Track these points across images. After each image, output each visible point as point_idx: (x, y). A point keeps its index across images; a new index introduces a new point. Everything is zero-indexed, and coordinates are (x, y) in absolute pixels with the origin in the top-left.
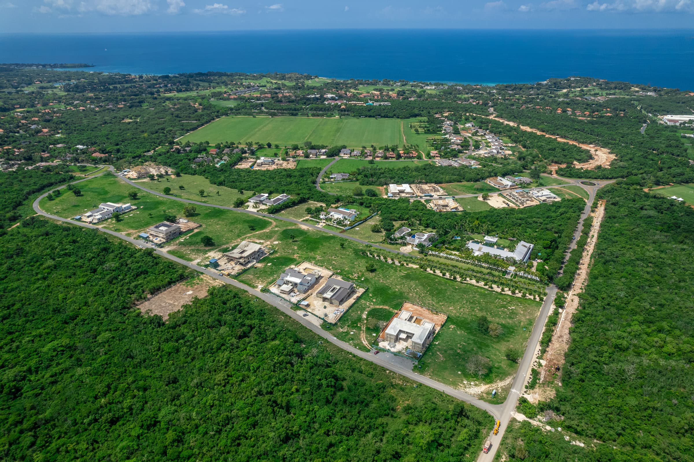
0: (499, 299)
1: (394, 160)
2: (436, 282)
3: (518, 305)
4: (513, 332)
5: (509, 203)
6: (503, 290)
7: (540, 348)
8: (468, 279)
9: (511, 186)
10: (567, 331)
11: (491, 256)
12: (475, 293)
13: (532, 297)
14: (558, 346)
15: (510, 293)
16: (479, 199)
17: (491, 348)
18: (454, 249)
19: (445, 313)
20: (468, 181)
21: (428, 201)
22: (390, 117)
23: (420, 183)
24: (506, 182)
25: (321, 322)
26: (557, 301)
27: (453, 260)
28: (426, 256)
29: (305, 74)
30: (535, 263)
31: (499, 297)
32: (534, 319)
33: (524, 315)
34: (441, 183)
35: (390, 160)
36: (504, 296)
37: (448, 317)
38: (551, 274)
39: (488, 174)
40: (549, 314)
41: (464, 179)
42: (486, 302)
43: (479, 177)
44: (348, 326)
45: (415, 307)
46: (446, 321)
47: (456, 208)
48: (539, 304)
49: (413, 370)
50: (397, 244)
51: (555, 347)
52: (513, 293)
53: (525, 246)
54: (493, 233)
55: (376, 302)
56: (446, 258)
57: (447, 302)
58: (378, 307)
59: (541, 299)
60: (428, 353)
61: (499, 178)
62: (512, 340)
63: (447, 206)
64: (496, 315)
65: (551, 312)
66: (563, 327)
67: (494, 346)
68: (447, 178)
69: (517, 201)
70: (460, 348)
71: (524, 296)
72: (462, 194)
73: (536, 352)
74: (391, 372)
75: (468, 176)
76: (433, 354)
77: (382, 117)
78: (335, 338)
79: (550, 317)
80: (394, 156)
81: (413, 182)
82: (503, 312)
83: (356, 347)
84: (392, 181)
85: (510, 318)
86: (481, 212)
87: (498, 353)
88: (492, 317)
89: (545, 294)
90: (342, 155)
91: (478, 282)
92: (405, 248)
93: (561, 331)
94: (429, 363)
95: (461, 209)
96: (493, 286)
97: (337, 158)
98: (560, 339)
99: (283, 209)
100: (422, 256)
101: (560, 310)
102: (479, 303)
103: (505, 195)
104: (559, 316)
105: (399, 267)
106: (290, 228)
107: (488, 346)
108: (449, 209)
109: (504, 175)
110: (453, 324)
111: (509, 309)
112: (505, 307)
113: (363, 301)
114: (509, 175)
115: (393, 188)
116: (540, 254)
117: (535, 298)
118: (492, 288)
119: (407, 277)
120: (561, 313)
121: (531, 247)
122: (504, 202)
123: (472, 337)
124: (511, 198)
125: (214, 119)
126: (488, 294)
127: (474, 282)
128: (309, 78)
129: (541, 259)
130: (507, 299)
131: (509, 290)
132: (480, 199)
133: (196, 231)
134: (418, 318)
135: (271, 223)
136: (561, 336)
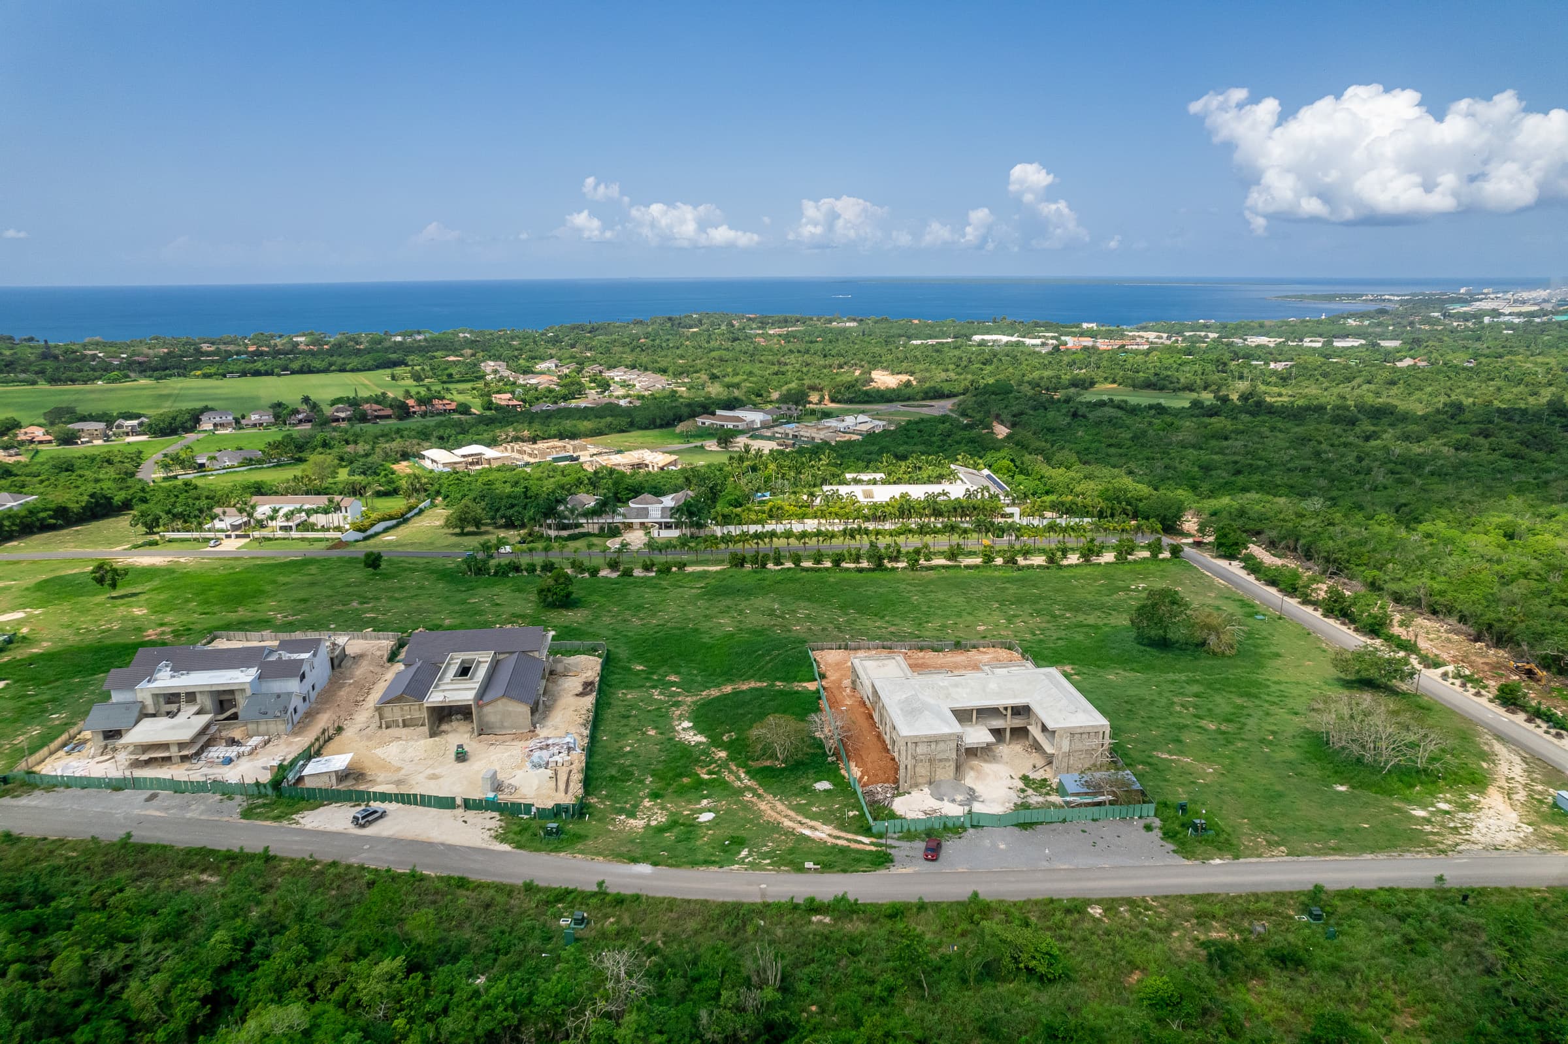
1: (392, 422)
9: (762, 423)
13: (1147, 555)
16: (709, 448)
20: (646, 428)
22: (319, 371)
23: (516, 439)
25: (492, 819)
32: (1233, 593)
35: (380, 423)
47: (674, 463)
49: (1185, 854)
50: (585, 534)
53: (973, 474)
55: (686, 682)
61: (720, 413)
63: (644, 464)
77: (293, 372)
78: (645, 869)
81: (494, 442)
83: (801, 869)
92: (621, 540)
97: (192, 436)
99: (12, 536)
103: (767, 435)
108: (652, 470)
110: (1061, 663)
113: (630, 693)
122: (781, 444)
132: (714, 448)
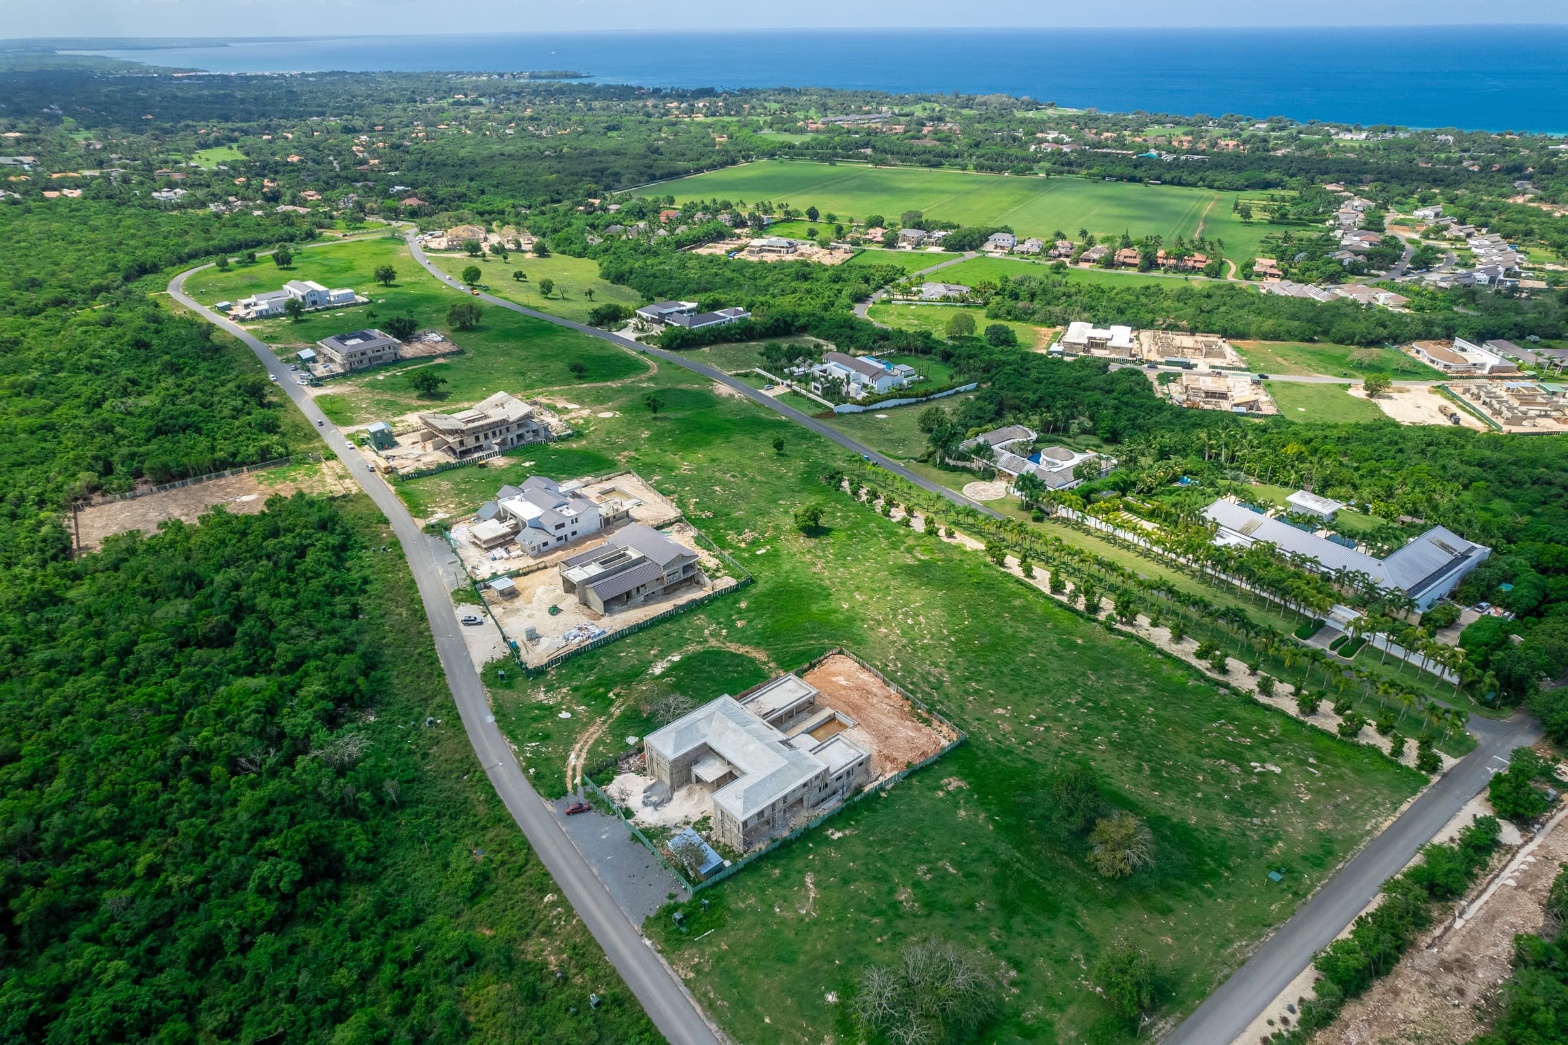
0: (1232, 719)
1: (1133, 271)
2: (1011, 610)
3: (1303, 762)
4: (1213, 875)
5: (1460, 414)
6: (1266, 688)
7: (1310, 995)
8: (1143, 620)
9: (1492, 370)
10: (1505, 948)
11: (1281, 558)
12: (1142, 675)
13: (1385, 745)
14: (1417, 1011)
15: (1291, 707)
16: (1351, 392)
17: (1059, 926)
18: (1152, 515)
19: (960, 725)
20: (1341, 342)
21: (1165, 378)
22: (1187, 185)
23: (1173, 328)
24: (1485, 356)
25: (502, 651)
26: (1505, 787)
27: (1126, 546)
28: (1037, 519)
29: (1025, 98)
30: (1469, 616)
31: (1239, 711)
32: (1352, 841)
33: (1309, 812)
34: (1242, 336)
35: (1122, 270)
36: (1259, 715)
37: (963, 745)
38: (1520, 669)
39: (1420, 328)
40: (1441, 838)
41: (1326, 333)
42: (1161, 720)
43: (1385, 333)
44: (575, 689)
45: (865, 676)
46: (945, 757)
47: (1252, 405)
48: (1410, 781)
49: (649, 925)
50: (965, 470)
51: (1399, 1010)
52: (1309, 708)
53: (1444, 547)
54: (1343, 491)
55: (743, 630)
56: (1110, 539)
57: (1000, 685)
58: (733, 647)
59: (1429, 764)
60: (767, 868)
61: (1459, 342)
62: (1185, 910)
63: (1223, 396)
64: (1176, 782)
65: (1449, 833)
66: (1491, 918)
67: (1084, 916)
68: (1268, 324)
69: (1498, 413)
70: (916, 885)
71: (1352, 730)
72: (1300, 373)
73: (1276, 1010)
74: (563, 901)
75: (1344, 325)
76: (786, 876)
77: (1164, 183)
78: (491, 720)
79: (1436, 854)
80: (1137, 261)
81: (1150, 325)
82: (1218, 777)
83: (526, 772)
84: (1086, 315)
85: (1236, 808)
86: (1336, 426)
87: (1078, 954)
88: (1155, 787)
89: (1461, 746)
90: (989, 247)
91: (1178, 637)
92: (982, 485)
93: (1472, 937)
94: (738, 914)
95: (1269, 409)
96: (1232, 663)
97: (970, 255)
98: (1450, 980)
99: (710, 343)
100: (1026, 518)
101: (1509, 833)
102: (1132, 718)
103: (1458, 391)
104: (1495, 860)
105: (919, 537)
106: (684, 386)
107: (1051, 909)
108: (1225, 406)
109: (1480, 337)
110: (963, 776)
111: (1250, 772)
112: (1236, 756)
113: (700, 619)
114: (1502, 337)
115: (1079, 331)
116: (1505, 588)
117: (1398, 751)
118: (1224, 670)
119: (921, 573)
120: (1512, 851)
121: (1475, 555)
122: (1442, 410)
123: (1005, 850)
124: (1477, 404)
125: (734, 163)
126: (1195, 691)
127: (1162, 636)
128: (1034, 105)
129: (1507, 607)
130: (1265, 728)
131: (1297, 693)
132: (1358, 392)
133: (441, 361)
134: (841, 717)
135: (648, 368)
136: (1461, 965)
